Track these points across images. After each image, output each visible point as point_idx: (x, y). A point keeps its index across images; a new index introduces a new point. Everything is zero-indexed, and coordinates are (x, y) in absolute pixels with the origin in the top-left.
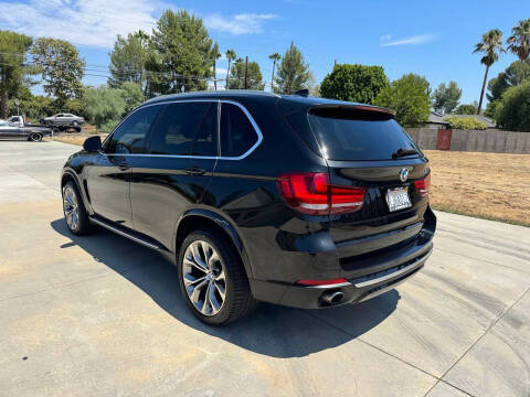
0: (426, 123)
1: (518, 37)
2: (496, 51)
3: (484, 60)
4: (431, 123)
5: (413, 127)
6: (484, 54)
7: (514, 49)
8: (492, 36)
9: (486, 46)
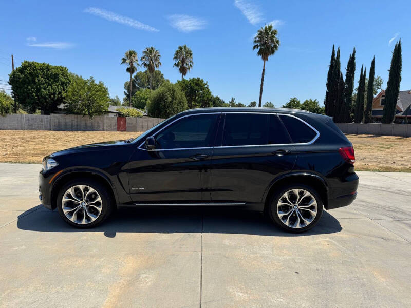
0: (107, 112)
1: (147, 58)
2: (135, 65)
3: (128, 70)
4: (110, 112)
5: (99, 115)
6: (128, 66)
7: (145, 65)
8: (131, 54)
9: (128, 61)
